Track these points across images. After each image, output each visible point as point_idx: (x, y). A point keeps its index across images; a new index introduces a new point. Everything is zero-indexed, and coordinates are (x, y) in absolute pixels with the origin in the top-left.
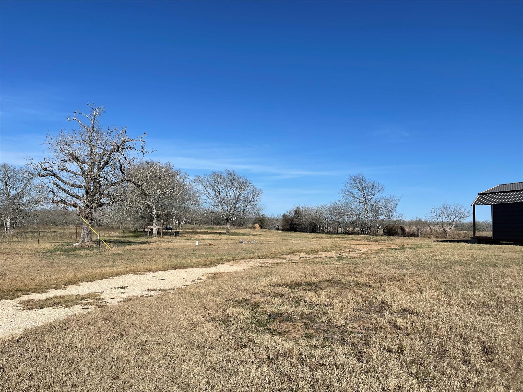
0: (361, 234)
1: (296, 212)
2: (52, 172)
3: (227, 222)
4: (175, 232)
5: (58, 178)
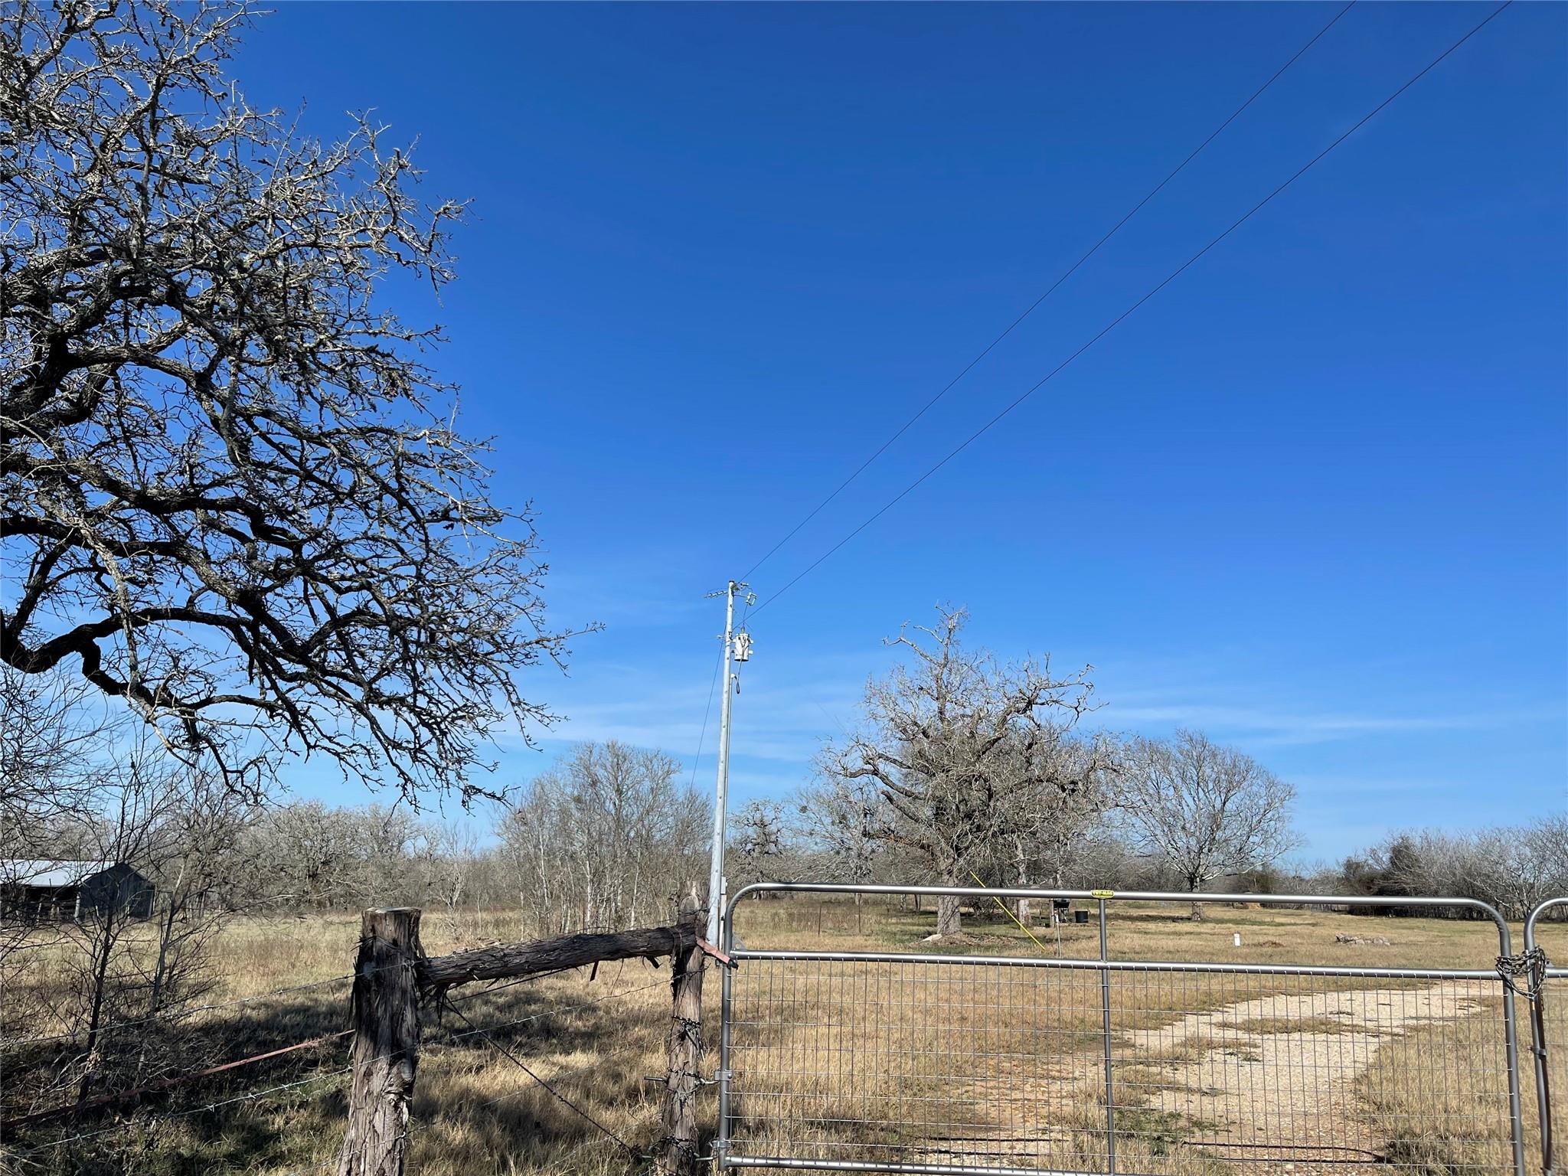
1: (1400, 851)
2: (874, 766)
3: (1192, 884)
4: (1077, 913)
5: (884, 779)
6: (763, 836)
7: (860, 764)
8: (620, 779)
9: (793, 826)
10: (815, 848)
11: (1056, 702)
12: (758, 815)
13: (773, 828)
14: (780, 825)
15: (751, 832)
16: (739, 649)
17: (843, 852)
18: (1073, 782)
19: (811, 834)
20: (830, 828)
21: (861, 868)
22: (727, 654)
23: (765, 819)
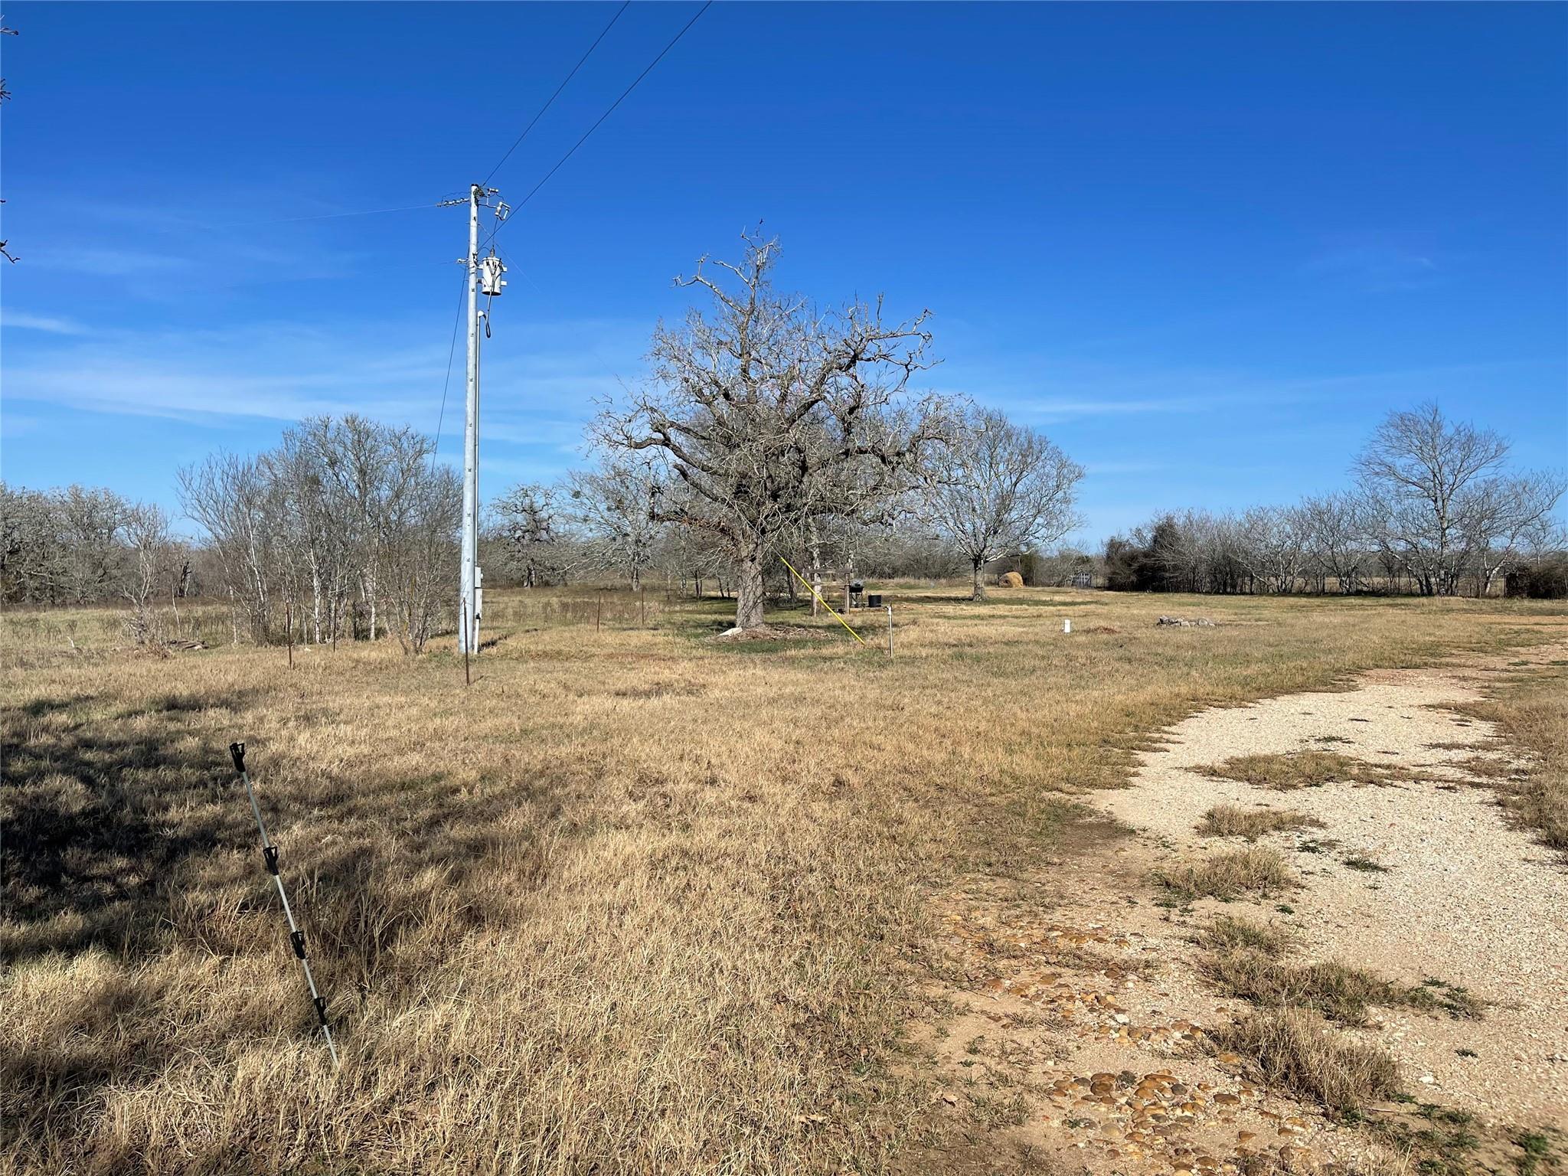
0: (1423, 595)
1: (1163, 530)
2: (664, 435)
3: (976, 566)
4: (870, 597)
5: (677, 451)
6: (532, 523)
7: (646, 432)
8: (363, 458)
9: (565, 512)
10: (590, 535)
11: (885, 357)
12: (527, 501)
13: (544, 515)
14: (551, 512)
15: (520, 518)
16: (488, 278)
17: (619, 539)
18: (898, 454)
19: (586, 520)
20: (606, 514)
21: (639, 555)
22: (472, 284)
23: (535, 505)
